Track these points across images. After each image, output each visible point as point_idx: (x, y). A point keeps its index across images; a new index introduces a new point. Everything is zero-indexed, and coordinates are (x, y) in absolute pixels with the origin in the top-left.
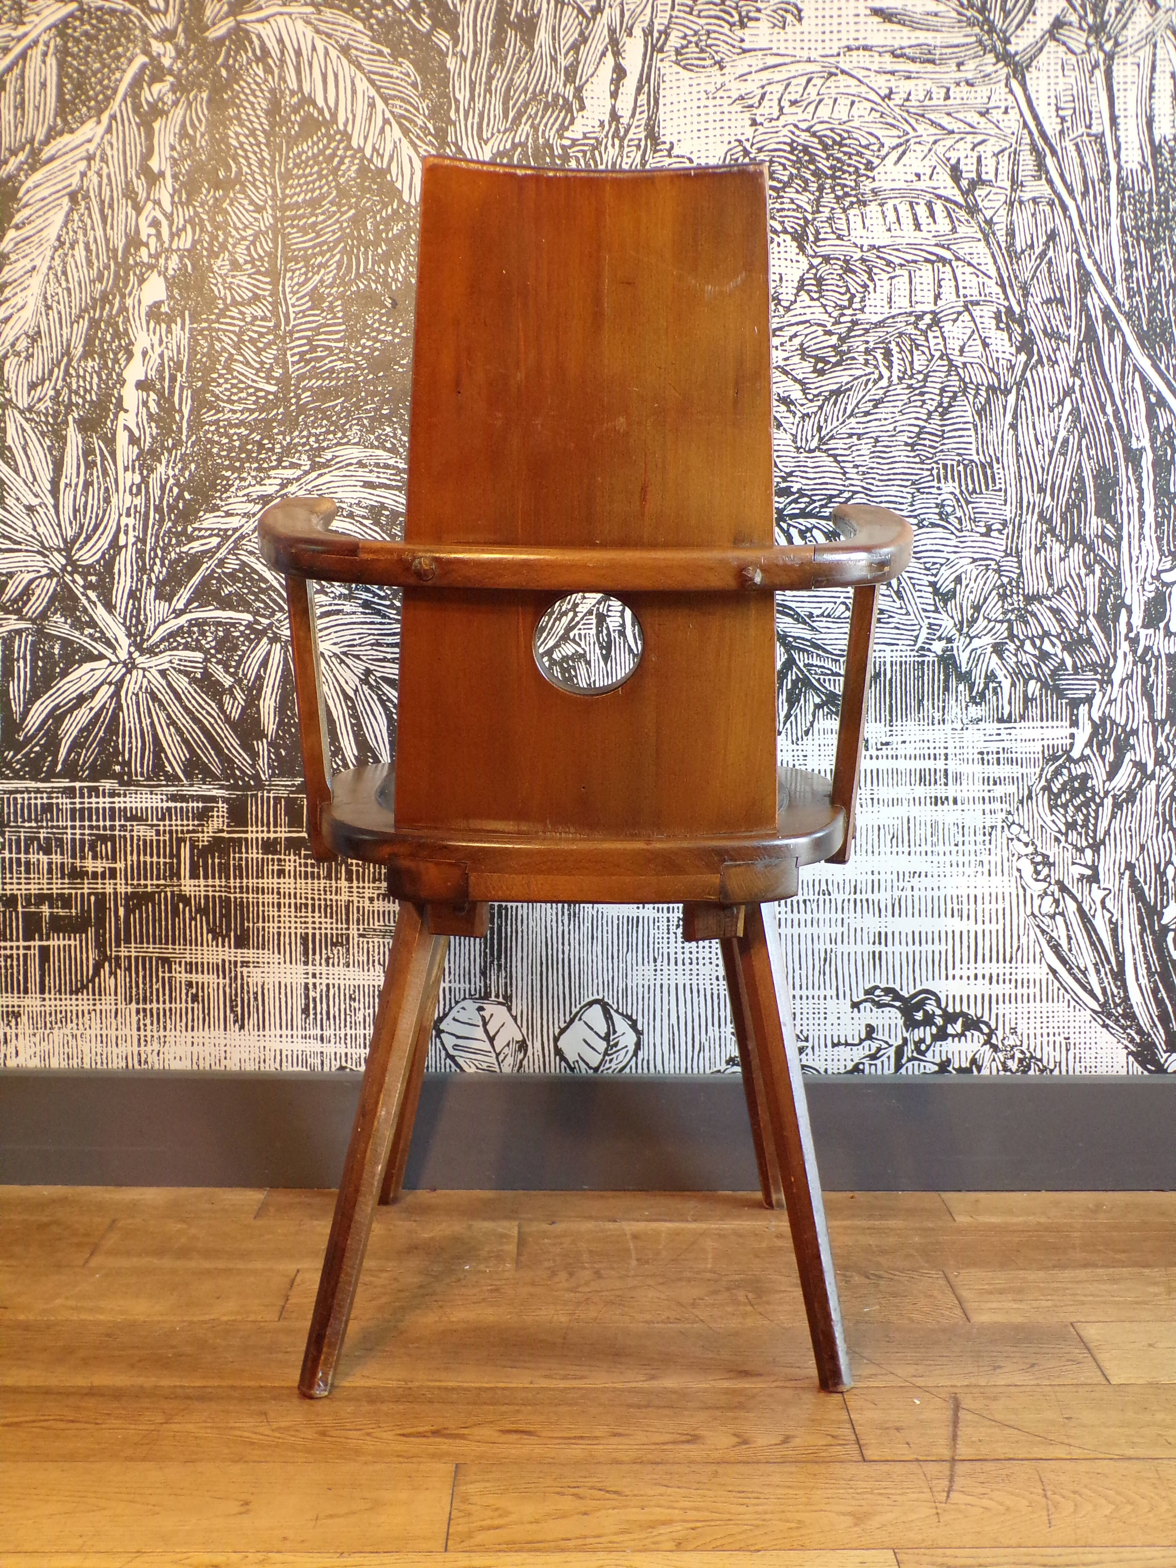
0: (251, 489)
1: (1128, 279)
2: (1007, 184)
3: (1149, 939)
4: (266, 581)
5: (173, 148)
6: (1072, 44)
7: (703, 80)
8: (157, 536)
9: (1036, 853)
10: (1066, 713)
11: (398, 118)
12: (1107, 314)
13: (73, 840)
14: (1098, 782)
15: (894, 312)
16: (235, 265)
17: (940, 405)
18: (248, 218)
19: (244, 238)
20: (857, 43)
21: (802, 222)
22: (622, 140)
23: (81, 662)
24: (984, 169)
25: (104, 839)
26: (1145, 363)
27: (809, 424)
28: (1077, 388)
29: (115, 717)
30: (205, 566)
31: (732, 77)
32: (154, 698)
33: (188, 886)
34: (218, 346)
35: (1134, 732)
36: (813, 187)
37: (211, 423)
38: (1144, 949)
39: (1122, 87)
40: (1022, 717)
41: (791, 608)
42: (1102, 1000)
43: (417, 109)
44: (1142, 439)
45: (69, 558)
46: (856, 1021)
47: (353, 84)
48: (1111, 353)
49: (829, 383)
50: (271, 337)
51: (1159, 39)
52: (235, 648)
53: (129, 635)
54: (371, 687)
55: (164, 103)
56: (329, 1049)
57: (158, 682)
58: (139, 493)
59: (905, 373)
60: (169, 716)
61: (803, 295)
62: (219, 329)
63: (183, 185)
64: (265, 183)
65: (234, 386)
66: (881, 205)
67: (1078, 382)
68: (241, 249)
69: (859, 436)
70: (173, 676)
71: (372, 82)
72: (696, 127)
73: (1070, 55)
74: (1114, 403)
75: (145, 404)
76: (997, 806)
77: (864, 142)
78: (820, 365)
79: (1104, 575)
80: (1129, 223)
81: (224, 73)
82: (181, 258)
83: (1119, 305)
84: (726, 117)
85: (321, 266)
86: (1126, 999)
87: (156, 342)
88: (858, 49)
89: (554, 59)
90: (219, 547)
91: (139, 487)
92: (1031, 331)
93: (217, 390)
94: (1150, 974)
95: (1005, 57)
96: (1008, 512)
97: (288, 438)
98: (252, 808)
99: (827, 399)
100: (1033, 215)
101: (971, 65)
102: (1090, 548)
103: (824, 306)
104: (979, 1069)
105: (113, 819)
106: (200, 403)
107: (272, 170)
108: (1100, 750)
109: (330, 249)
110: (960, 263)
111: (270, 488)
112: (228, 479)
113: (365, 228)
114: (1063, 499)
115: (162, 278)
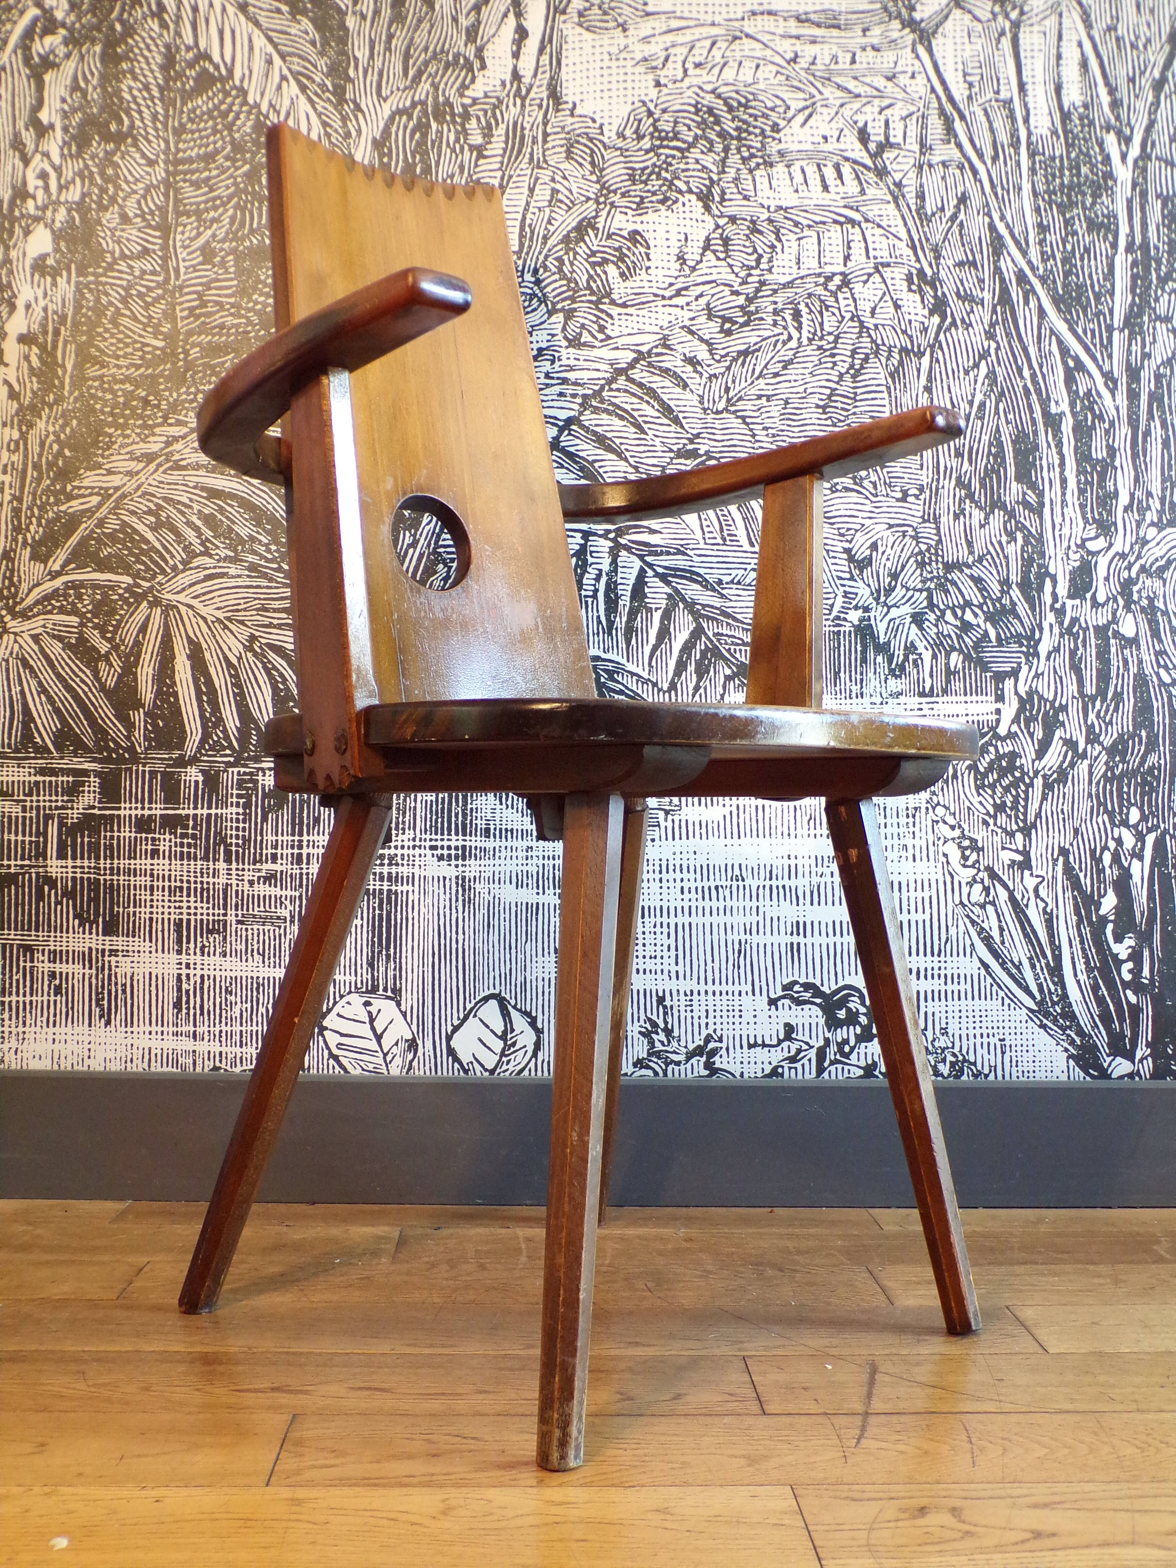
0: (134, 447)
1: (1041, 243)
2: (916, 148)
3: (1087, 931)
4: (147, 542)
5: (64, 101)
6: (978, 13)
7: (606, 42)
8: (34, 494)
9: (963, 836)
10: (991, 687)
11: (296, 75)
12: (1021, 278)
14: (1027, 760)
15: (803, 273)
16: (125, 219)
17: (852, 366)
18: (140, 171)
19: (135, 192)
20: (761, 8)
21: (707, 182)
22: (523, 99)
24: (892, 133)
26: (1062, 327)
27: (716, 385)
28: (992, 351)
30: (84, 526)
31: (636, 40)
32: (26, 664)
33: (55, 867)
34: (104, 300)
35: (1064, 708)
36: (719, 147)
37: (94, 379)
38: (1082, 942)
39: (1029, 54)
40: (945, 692)
41: (699, 575)
42: (1038, 998)
43: (315, 67)
44: (1061, 404)
46: (774, 1020)
47: (250, 40)
48: (1026, 316)
49: (737, 343)
50: (160, 292)
51: (1064, 9)
52: (113, 612)
54: (255, 655)
55: (56, 56)
56: (202, 1047)
57: (29, 647)
58: (17, 449)
59: (815, 334)
60: (40, 684)
61: (709, 255)
62: (107, 283)
63: (73, 137)
64: (158, 137)
65: (120, 341)
66: (788, 166)
67: (993, 345)
68: (131, 203)
69: (769, 398)
70: (46, 640)
71: (270, 39)
72: (598, 87)
73: (976, 23)
74: (1031, 367)
75: (27, 358)
77: (770, 104)
78: (727, 326)
79: (1026, 542)
80: (1041, 188)
81: (118, 27)
82: (69, 211)
83: (1033, 268)
84: (629, 78)
85: (214, 220)
86: (1065, 996)
87: (40, 296)
88: (762, 13)
89: (455, 20)
90: (99, 506)
91: (17, 443)
92: (943, 293)
93: (102, 345)
94: (1089, 969)
95: (911, 24)
96: (925, 477)
97: (175, 395)
98: (125, 783)
99: (735, 360)
100: (943, 178)
101: (876, 31)
102: (1011, 514)
103: (731, 266)
106: (84, 358)
107: (165, 125)
108: (1028, 727)
109: (224, 204)
110: (870, 225)
111: (155, 445)
112: (110, 436)
113: (260, 183)
114: (982, 464)
115: (48, 231)
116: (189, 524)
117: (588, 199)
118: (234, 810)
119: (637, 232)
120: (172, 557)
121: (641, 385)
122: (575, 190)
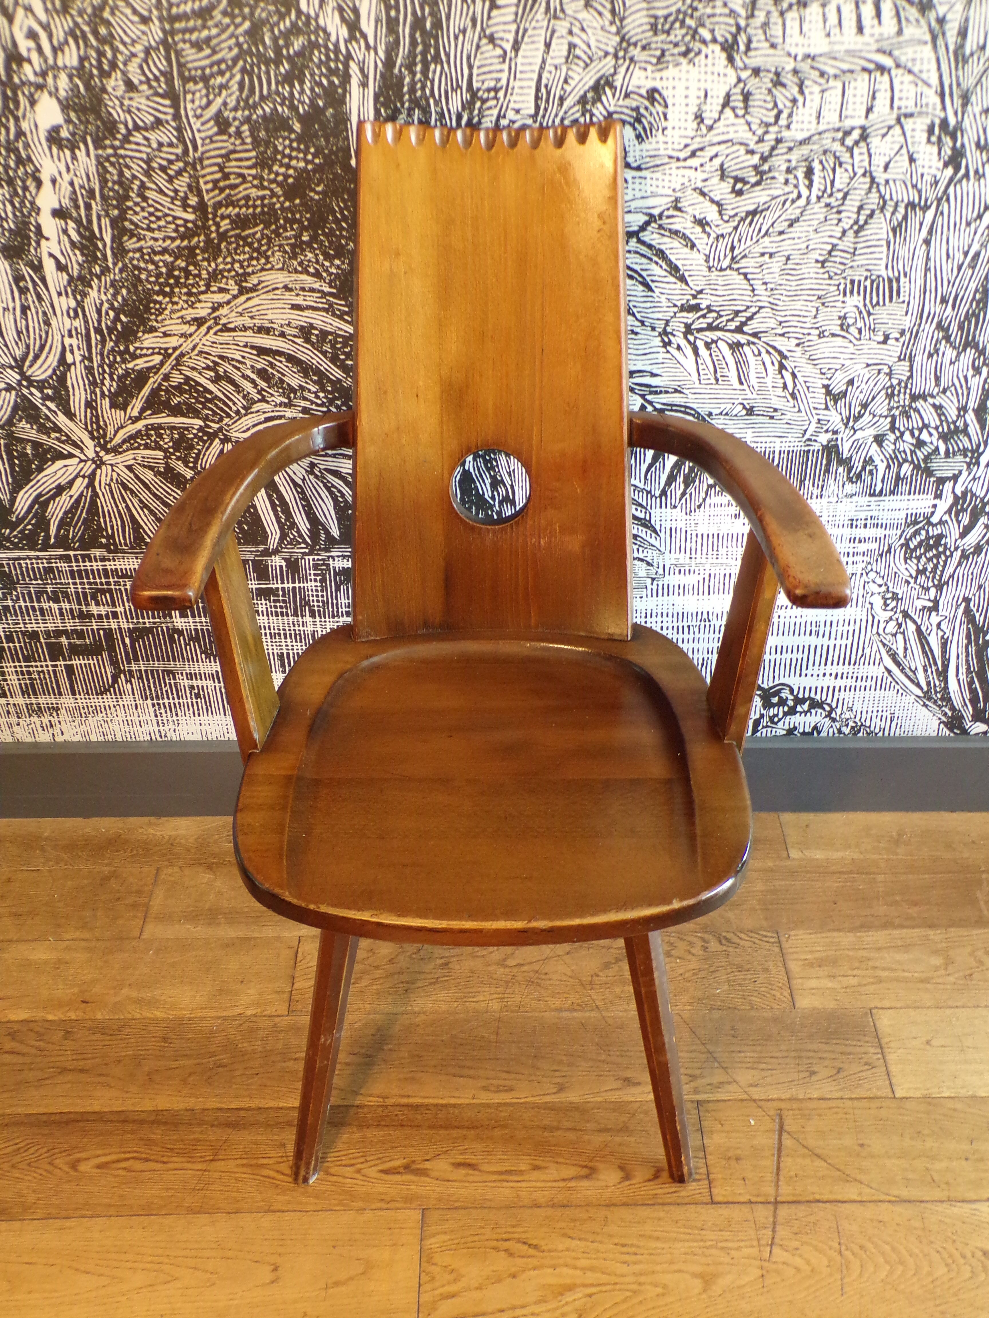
0: (184, 312)
3: (973, 649)
4: (211, 392)
8: (102, 355)
10: (932, 488)
13: (77, 593)
14: (951, 540)
15: (822, 128)
16: (130, 86)
17: (856, 222)
18: (135, 30)
23: (53, 460)
25: (103, 592)
27: (722, 245)
29: (93, 503)
30: (152, 380)
32: (126, 487)
33: (180, 622)
34: (127, 174)
37: (134, 251)
38: (967, 656)
40: (892, 492)
41: (692, 409)
42: (925, 689)
45: (22, 374)
49: (747, 203)
50: (181, 164)
52: (192, 447)
53: (93, 438)
54: (316, 477)
57: (126, 475)
58: (76, 315)
59: (824, 191)
60: (141, 501)
61: (728, 112)
62: (127, 156)
65: (151, 214)
66: (824, 6)
68: (133, 68)
69: (771, 255)
70: (139, 470)
75: (65, 232)
76: (859, 558)
78: (739, 186)
82: (70, 77)
85: (222, 87)
86: (946, 687)
87: (63, 170)
90: (162, 364)
91: (75, 311)
92: (963, 145)
93: (135, 219)
94: (969, 672)
96: (908, 322)
97: (213, 265)
99: (743, 220)
103: (749, 124)
104: (819, 733)
105: (107, 576)
106: (120, 231)
108: (957, 515)
109: (229, 68)
110: (900, 71)
111: (202, 311)
112: (160, 303)
113: (264, 43)
114: (964, 310)
115: (54, 100)
116: (244, 377)
117: (607, 54)
118: (313, 584)
119: (654, 90)
120: (234, 404)
121: (650, 247)
122: (593, 44)
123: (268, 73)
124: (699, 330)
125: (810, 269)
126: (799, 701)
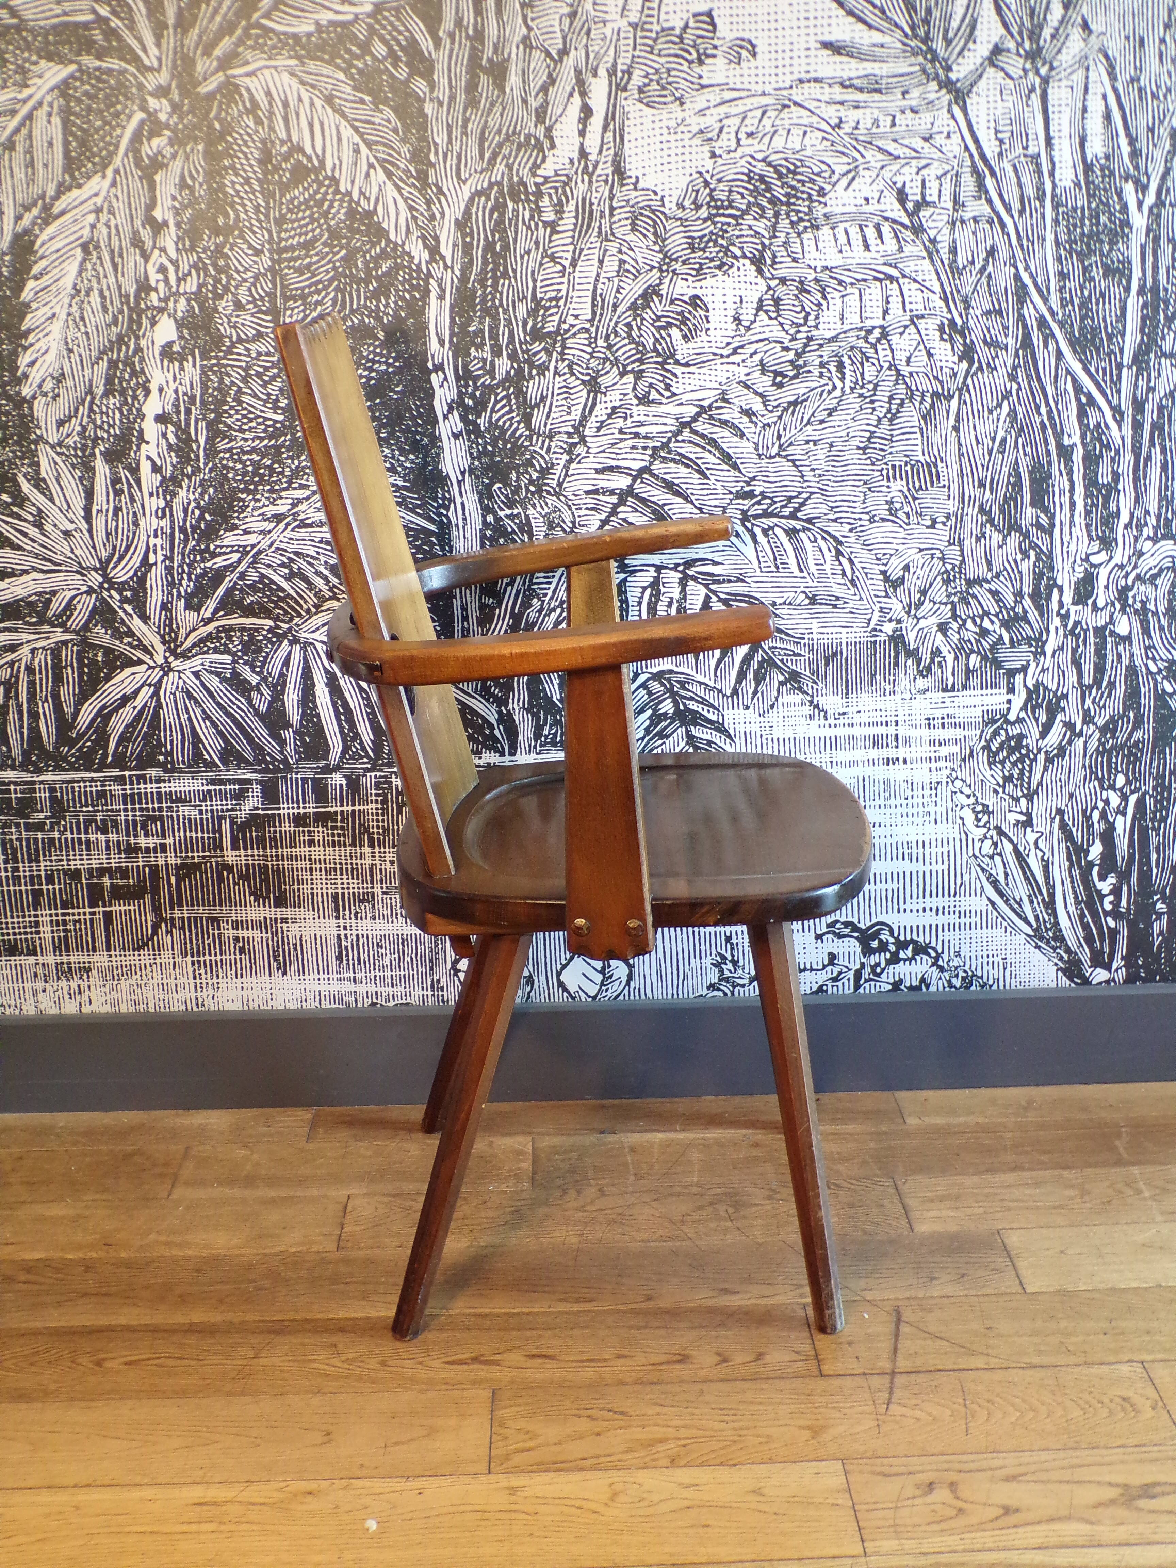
0: (265, 509)
1: (1061, 289)
2: (950, 205)
3: (1076, 873)
4: (283, 590)
5: (174, 198)
6: (1010, 70)
7: (665, 116)
8: (183, 554)
9: (977, 803)
10: (1004, 682)
11: (382, 162)
12: (1042, 323)
13: (127, 821)
14: (1032, 741)
15: (846, 328)
16: (239, 306)
17: (889, 411)
18: (247, 261)
19: (245, 281)
20: (808, 76)
21: (759, 247)
22: (591, 176)
23: (122, 668)
24: (928, 192)
25: (154, 819)
26: (1077, 367)
27: (770, 433)
28: (1014, 392)
29: (156, 715)
30: (228, 579)
31: (692, 113)
32: (190, 696)
33: (230, 856)
34: (227, 381)
35: (1065, 696)
36: (770, 213)
37: (225, 451)
38: (1072, 882)
39: (1056, 109)
40: (965, 687)
41: (756, 598)
42: (1035, 926)
43: (399, 154)
44: (1073, 437)
45: (105, 576)
46: (820, 950)
47: (338, 132)
48: (1045, 358)
49: (788, 395)
50: (275, 370)
51: (1091, 63)
52: (260, 650)
53: (164, 642)
55: (164, 157)
56: (361, 988)
57: (192, 682)
58: (164, 515)
59: (856, 383)
60: (204, 711)
61: (762, 315)
62: (227, 365)
63: (186, 232)
64: (261, 228)
65: (244, 416)
66: (833, 228)
67: (1015, 386)
68: (243, 290)
69: (815, 443)
70: (205, 676)
71: (356, 129)
72: (659, 161)
73: (1008, 81)
74: (1047, 404)
75: (164, 435)
76: (942, 764)
77: (816, 170)
78: (779, 379)
79: (1038, 559)
80: (1063, 237)
81: (217, 126)
82: (188, 300)
83: (1053, 313)
84: (687, 150)
85: (318, 303)
86: (1057, 923)
87: (171, 379)
88: (809, 81)
89: (525, 101)
90: (239, 561)
91: (164, 510)
92: (972, 340)
93: (229, 421)
94: (1077, 902)
95: (947, 85)
96: (951, 506)
97: (296, 462)
98: (282, 788)
99: (786, 409)
100: (974, 233)
101: (915, 93)
102: (1026, 535)
103: (781, 324)
104: (928, 987)
106: (214, 433)
107: (267, 216)
108: (1034, 713)
109: (325, 288)
110: (907, 280)
111: (282, 508)
112: (244, 500)
113: (357, 267)
114: (1001, 494)
115: (172, 320)
116: (318, 573)
117: (653, 267)
118: (374, 806)
119: (696, 297)
120: (306, 602)
121: (703, 436)
122: (640, 260)
123: (358, 290)
124: (756, 517)
125: (853, 456)
126: (902, 945)
